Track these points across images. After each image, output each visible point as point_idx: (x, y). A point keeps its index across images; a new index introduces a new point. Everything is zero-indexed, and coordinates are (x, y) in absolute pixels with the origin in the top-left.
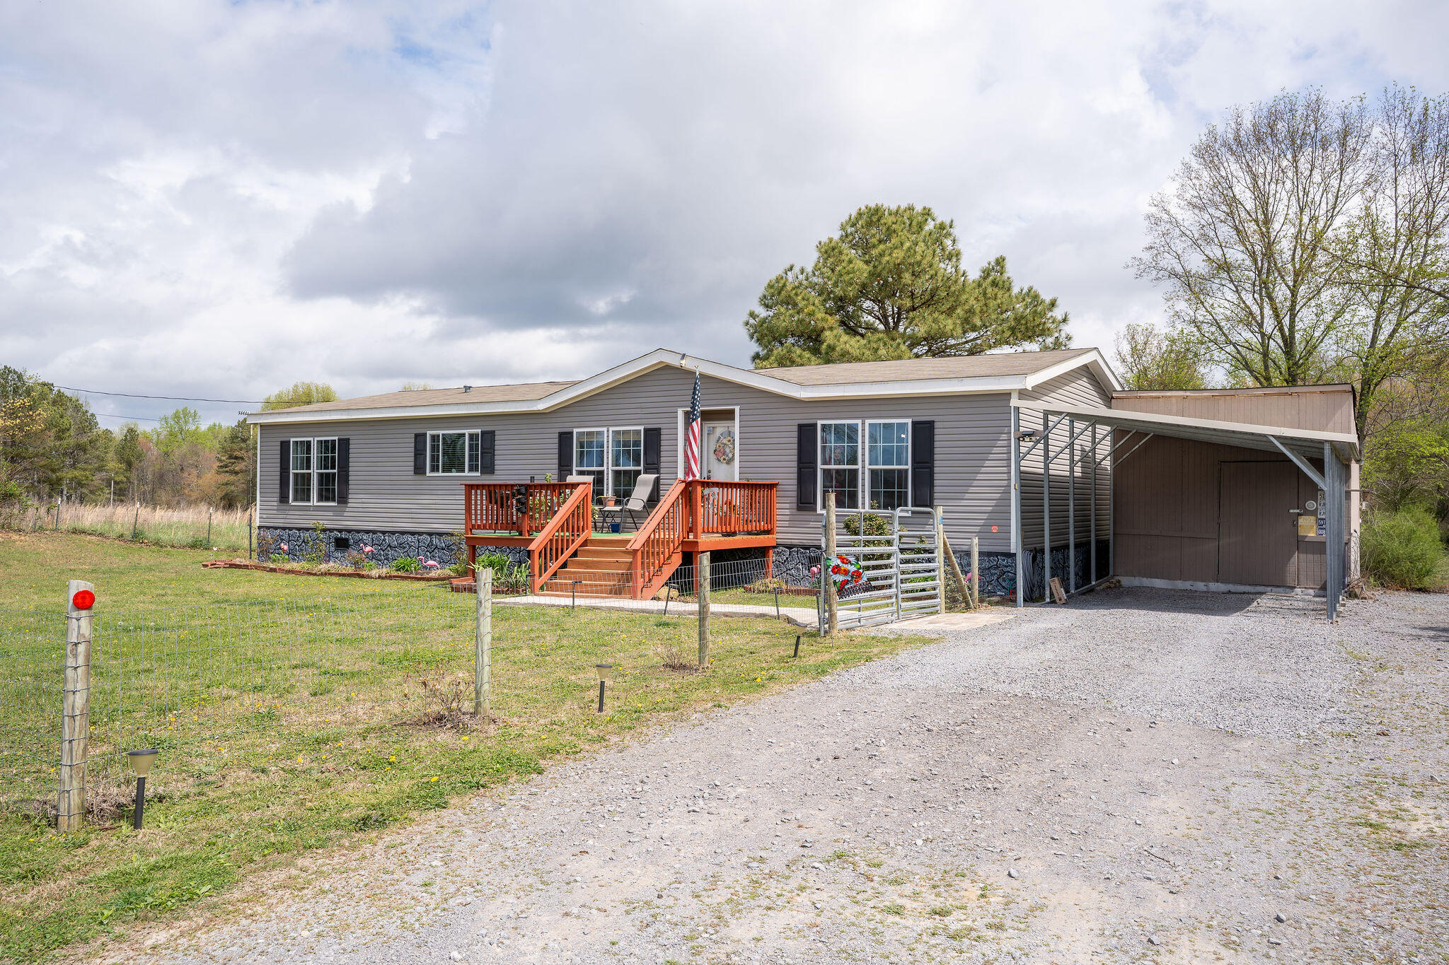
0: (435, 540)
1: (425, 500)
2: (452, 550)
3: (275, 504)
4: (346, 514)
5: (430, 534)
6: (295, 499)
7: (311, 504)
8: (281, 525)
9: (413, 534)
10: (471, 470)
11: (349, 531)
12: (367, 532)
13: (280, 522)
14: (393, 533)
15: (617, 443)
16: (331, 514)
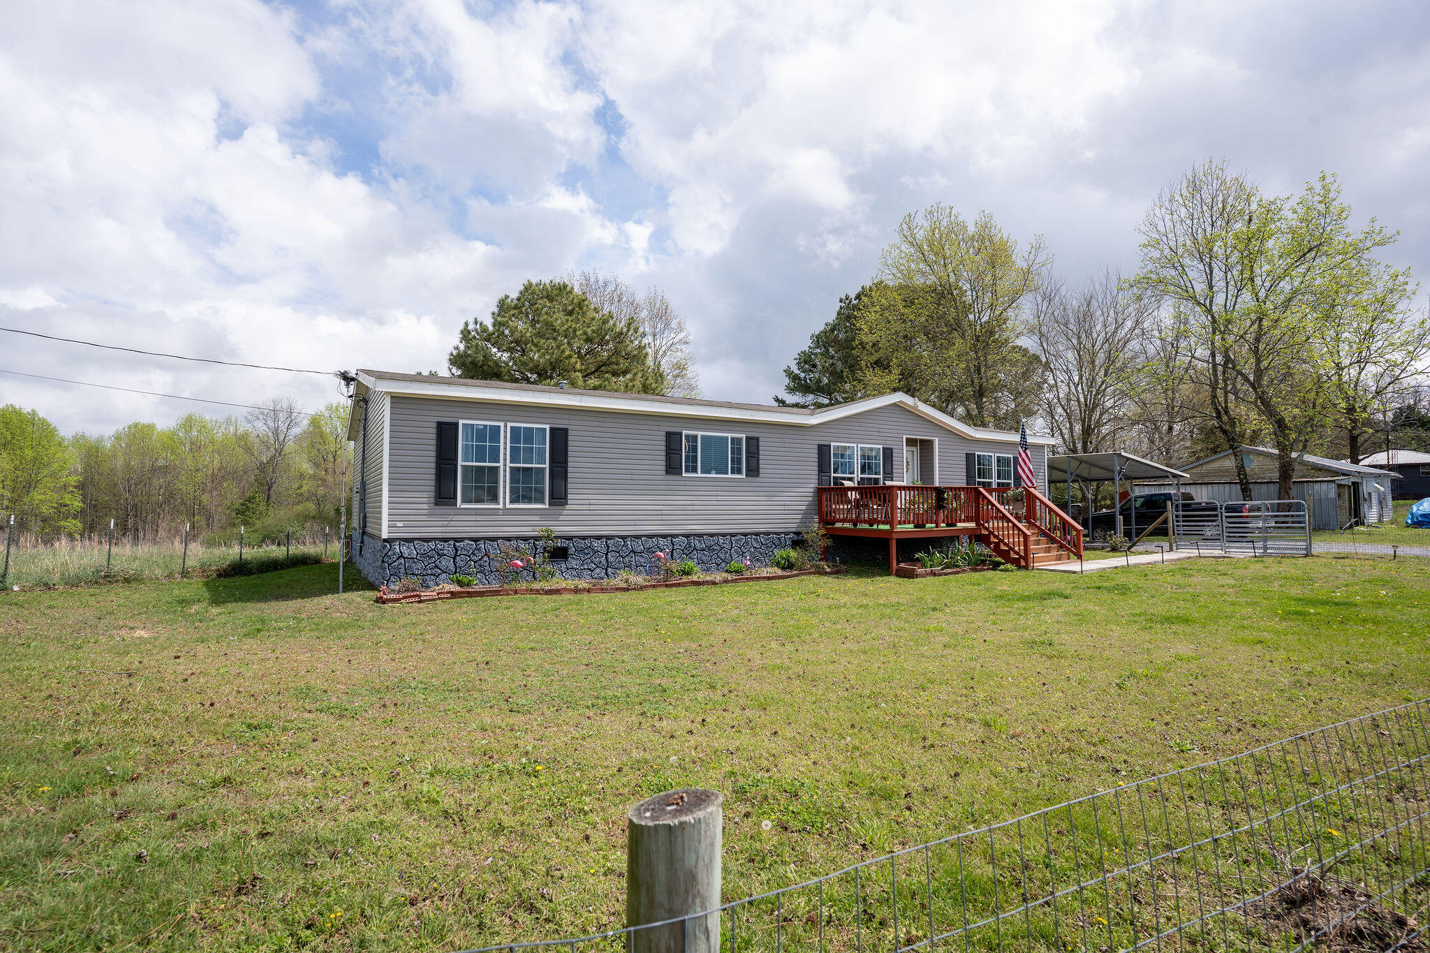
0: (696, 542)
1: (681, 500)
2: (714, 550)
3: (425, 506)
4: (562, 518)
5: (687, 536)
6: (464, 501)
7: (501, 506)
8: (436, 535)
9: (664, 536)
10: (733, 472)
11: (570, 538)
12: (598, 538)
13: (435, 531)
14: (638, 537)
15: (863, 457)
16: (537, 518)
